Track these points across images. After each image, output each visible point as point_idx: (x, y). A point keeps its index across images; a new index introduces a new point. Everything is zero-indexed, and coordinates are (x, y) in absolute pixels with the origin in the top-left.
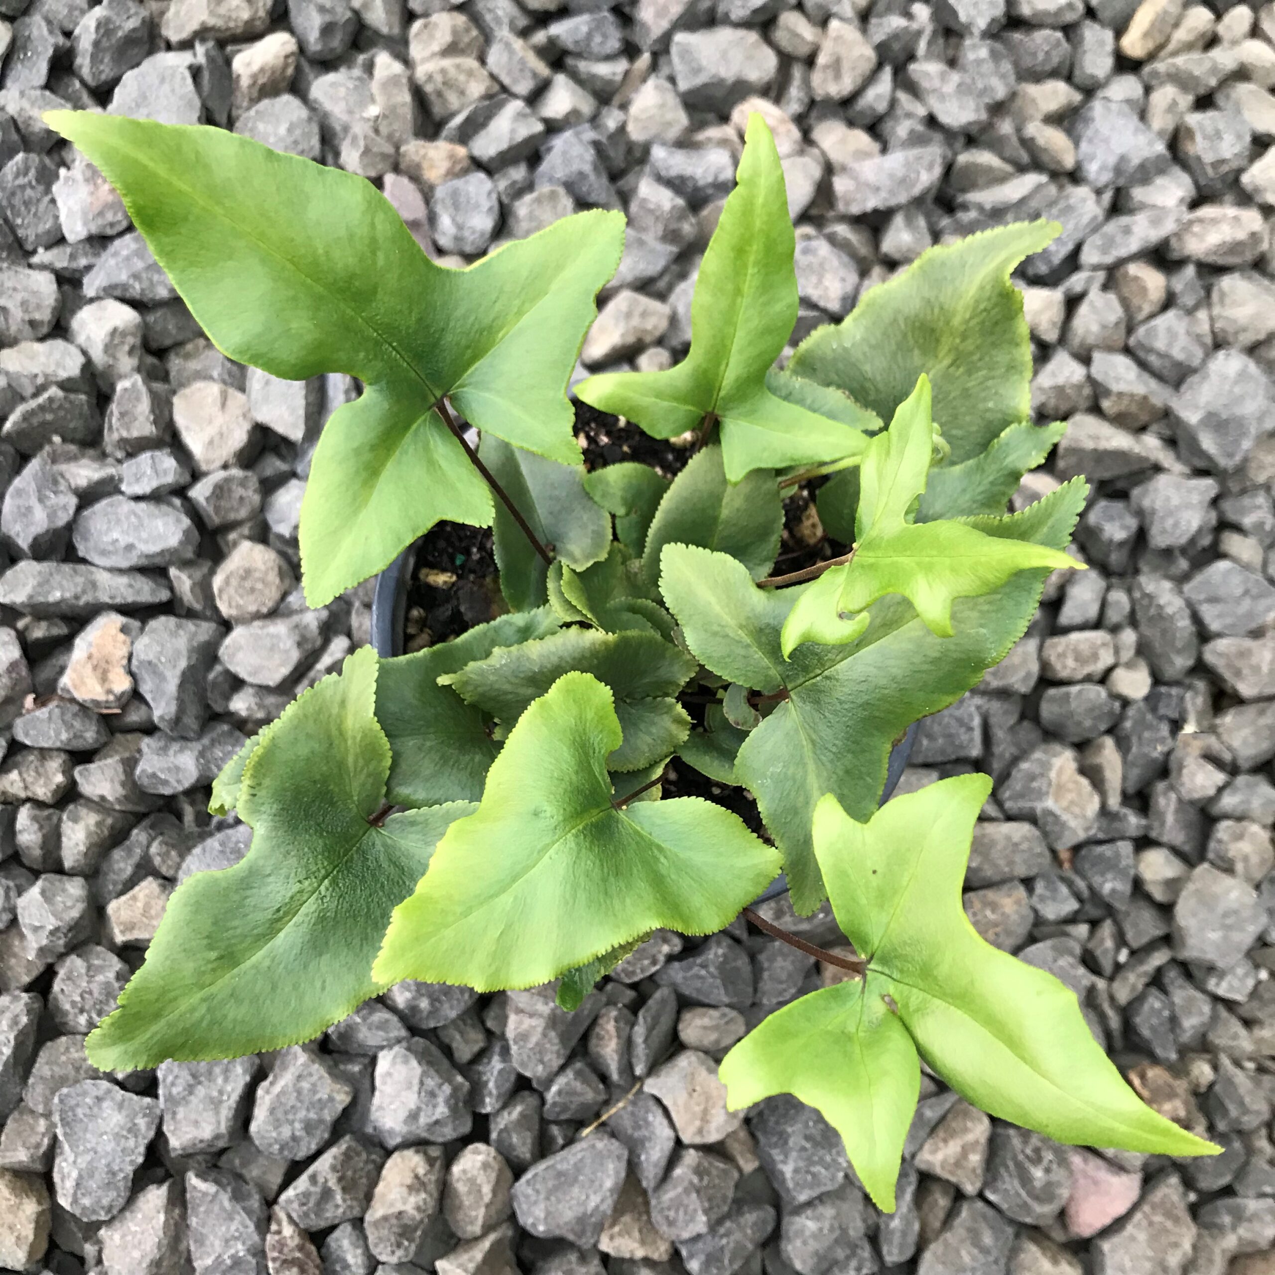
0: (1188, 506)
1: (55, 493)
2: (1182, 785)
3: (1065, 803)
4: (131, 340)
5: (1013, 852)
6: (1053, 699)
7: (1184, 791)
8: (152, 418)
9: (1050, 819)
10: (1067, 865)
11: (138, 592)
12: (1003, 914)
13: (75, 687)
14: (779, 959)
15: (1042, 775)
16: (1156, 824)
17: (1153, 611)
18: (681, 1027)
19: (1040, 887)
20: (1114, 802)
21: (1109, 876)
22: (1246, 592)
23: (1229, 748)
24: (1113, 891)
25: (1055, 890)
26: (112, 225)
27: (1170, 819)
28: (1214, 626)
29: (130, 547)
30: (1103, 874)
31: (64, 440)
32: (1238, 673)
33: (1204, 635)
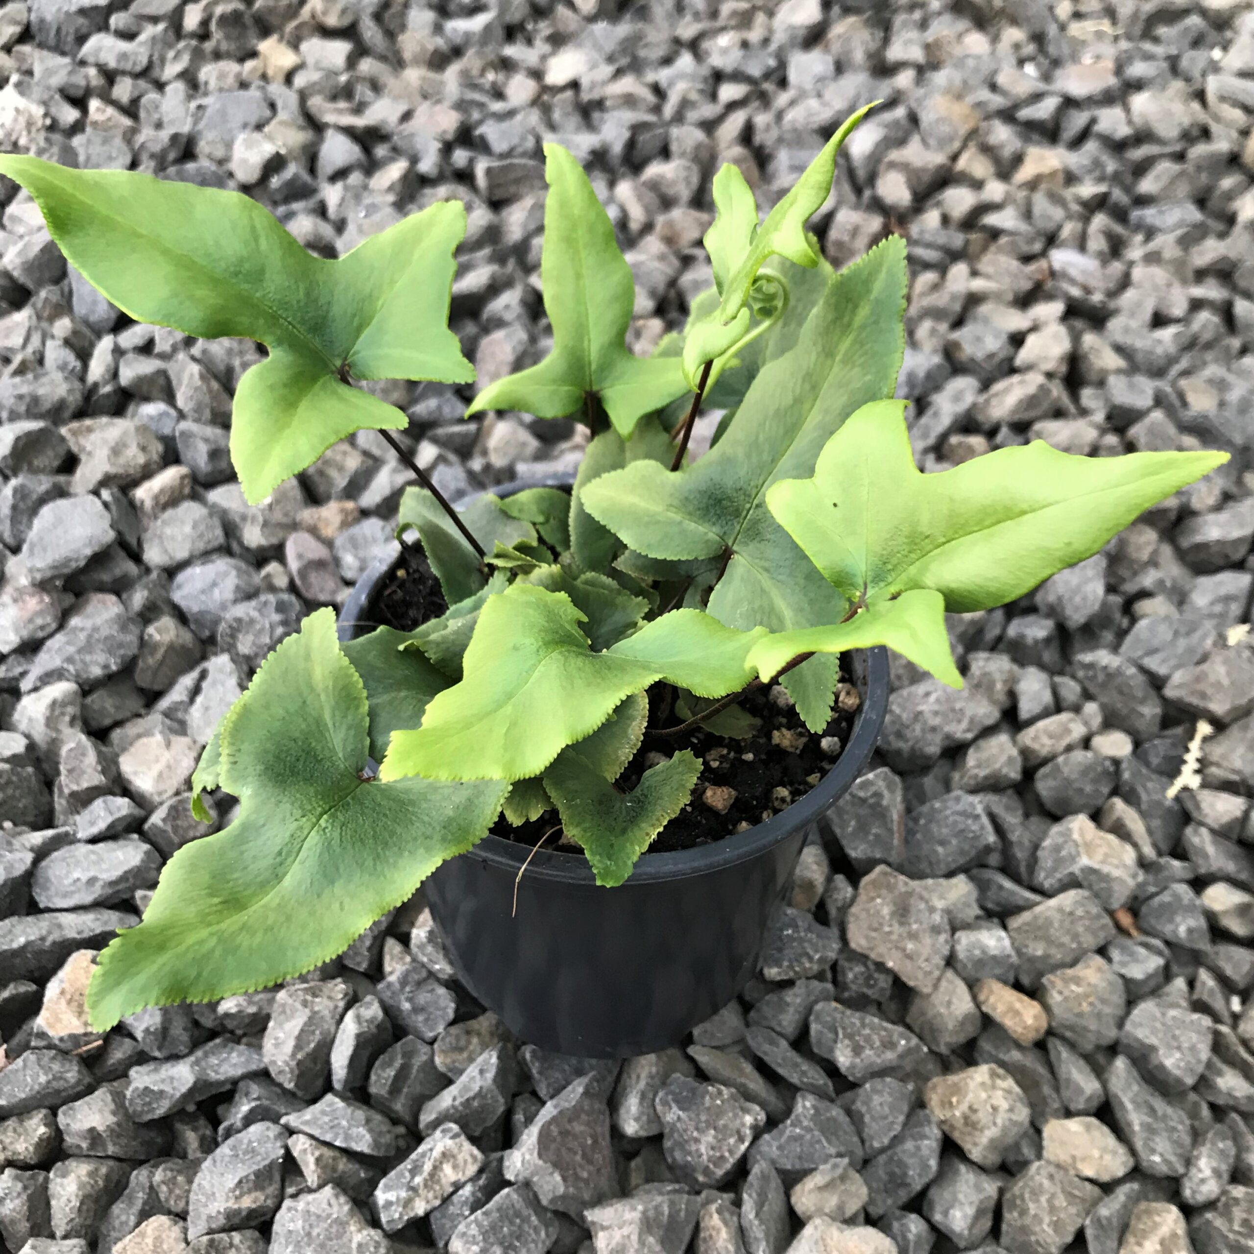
0: (1088, 581)
1: (10, 851)
2: (1206, 815)
3: (1099, 856)
4: (70, 710)
5: (1072, 922)
6: (1046, 776)
7: (1209, 821)
8: (99, 768)
9: (1093, 877)
10: (1134, 932)
11: (106, 923)
12: (1089, 984)
13: (50, 1025)
14: (875, 1097)
15: (1066, 842)
16: (1200, 861)
17: (1101, 677)
18: (793, 1200)
19: (1115, 954)
20: (1149, 851)
21: (1178, 919)
22: (1176, 633)
23: (1234, 771)
24: (1190, 931)
25: (1132, 954)
26: (42, 628)
27: (1210, 849)
28: (1162, 671)
29: (92, 881)
30: (1171, 920)
31: (15, 824)
32: (1203, 696)
33: (1157, 683)
